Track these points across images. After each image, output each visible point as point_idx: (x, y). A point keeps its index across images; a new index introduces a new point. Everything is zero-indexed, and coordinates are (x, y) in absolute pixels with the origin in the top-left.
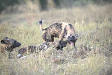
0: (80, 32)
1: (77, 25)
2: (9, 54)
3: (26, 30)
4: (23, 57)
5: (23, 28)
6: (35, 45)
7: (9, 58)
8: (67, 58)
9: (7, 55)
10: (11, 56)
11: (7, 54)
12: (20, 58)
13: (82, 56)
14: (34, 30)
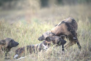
0: (83, 31)
1: (81, 24)
2: (6, 54)
3: (24, 28)
4: (21, 58)
5: (21, 26)
6: (33, 45)
7: (6, 58)
8: (69, 60)
9: (4, 56)
10: (8, 56)
11: (3, 54)
12: (18, 59)
13: (86, 57)
14: (34, 28)
